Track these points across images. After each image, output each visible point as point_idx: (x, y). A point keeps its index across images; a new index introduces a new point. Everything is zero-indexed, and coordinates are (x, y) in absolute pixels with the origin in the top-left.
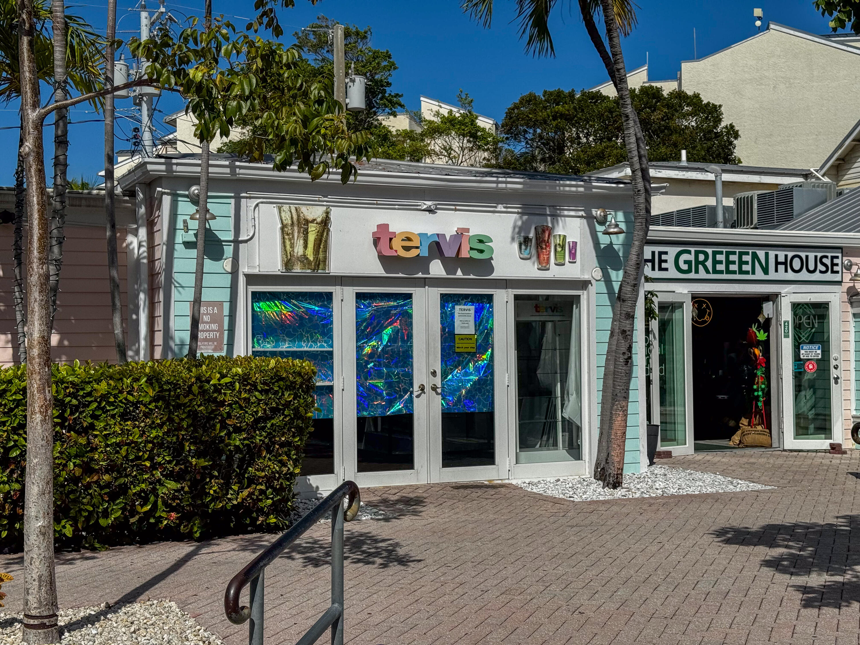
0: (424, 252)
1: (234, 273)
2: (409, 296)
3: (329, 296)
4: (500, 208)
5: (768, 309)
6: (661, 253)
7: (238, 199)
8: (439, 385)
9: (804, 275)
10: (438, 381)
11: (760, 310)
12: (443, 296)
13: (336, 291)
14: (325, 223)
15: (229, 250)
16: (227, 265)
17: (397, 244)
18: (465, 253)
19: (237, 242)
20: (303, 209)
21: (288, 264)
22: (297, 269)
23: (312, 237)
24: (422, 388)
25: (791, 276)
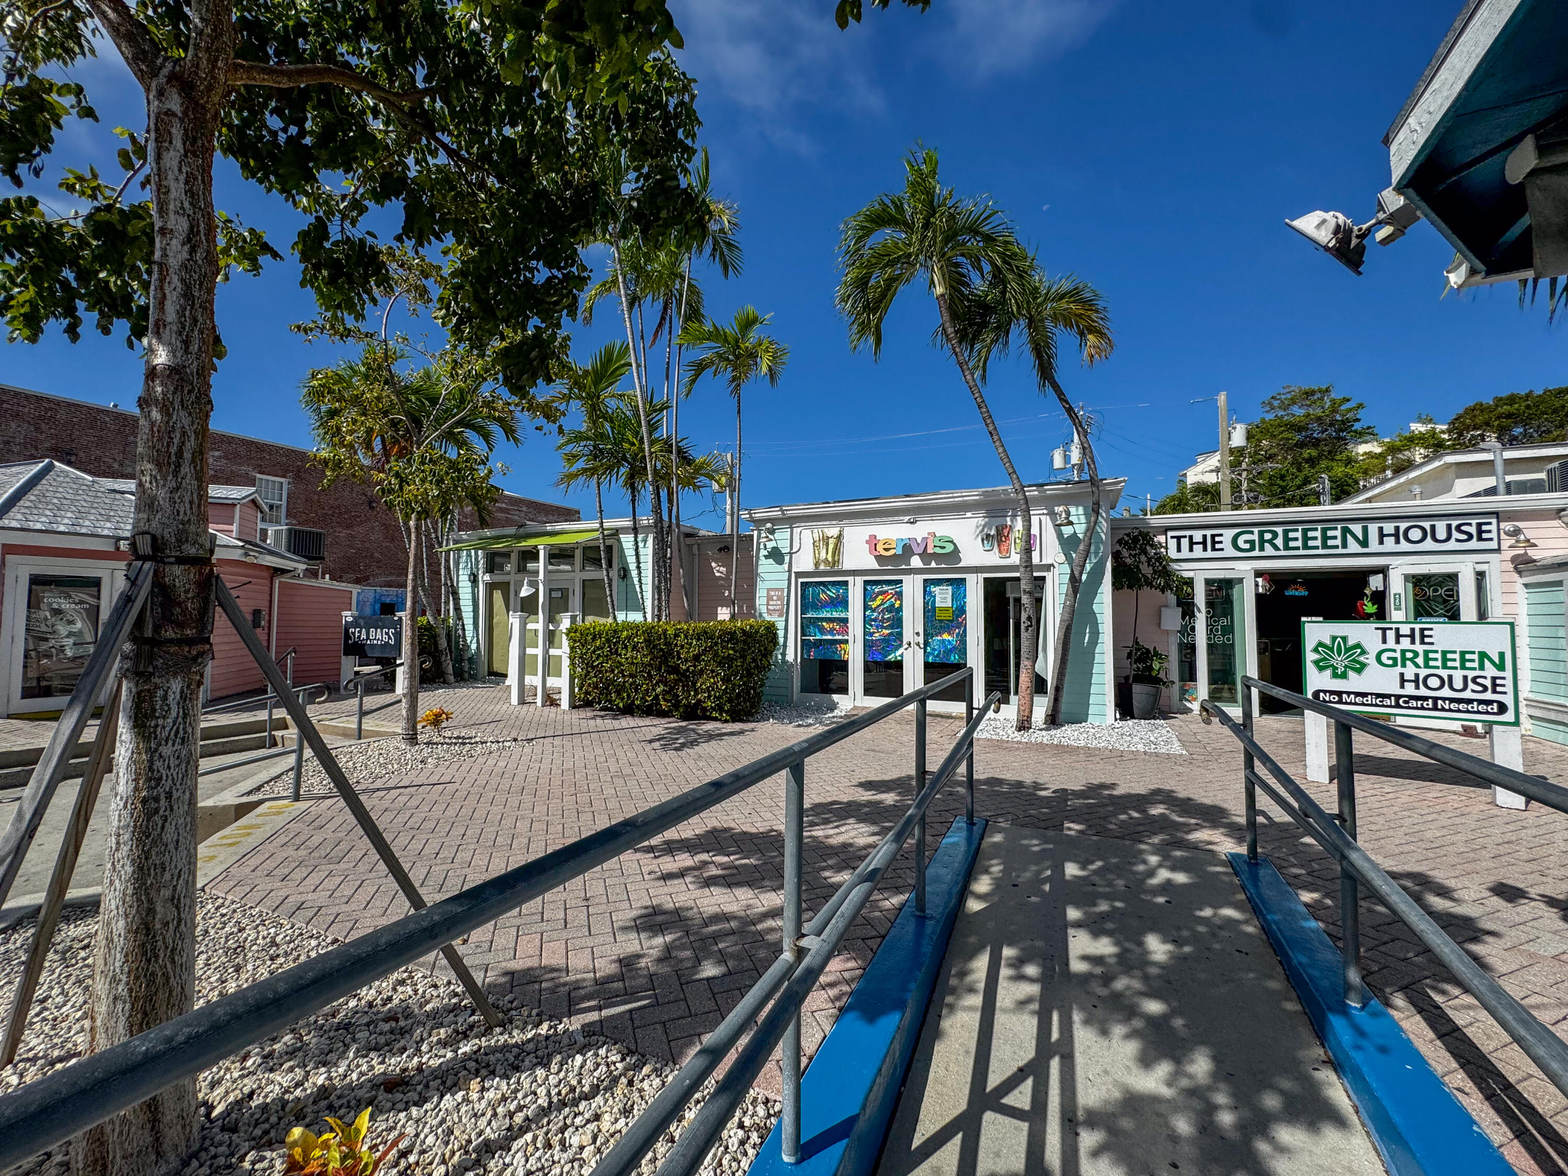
0: (899, 551)
1: (790, 571)
2: (901, 581)
3: (846, 583)
4: (969, 514)
5: (1375, 582)
6: (1213, 536)
7: (792, 528)
8: (922, 641)
9: (1429, 544)
10: (921, 639)
11: (1366, 584)
12: (925, 581)
13: (850, 579)
14: (839, 537)
15: (787, 558)
16: (786, 567)
17: (880, 548)
18: (930, 551)
19: (791, 554)
20: (826, 530)
21: (817, 564)
22: (822, 567)
23: (831, 547)
24: (909, 644)
25: (1404, 546)
